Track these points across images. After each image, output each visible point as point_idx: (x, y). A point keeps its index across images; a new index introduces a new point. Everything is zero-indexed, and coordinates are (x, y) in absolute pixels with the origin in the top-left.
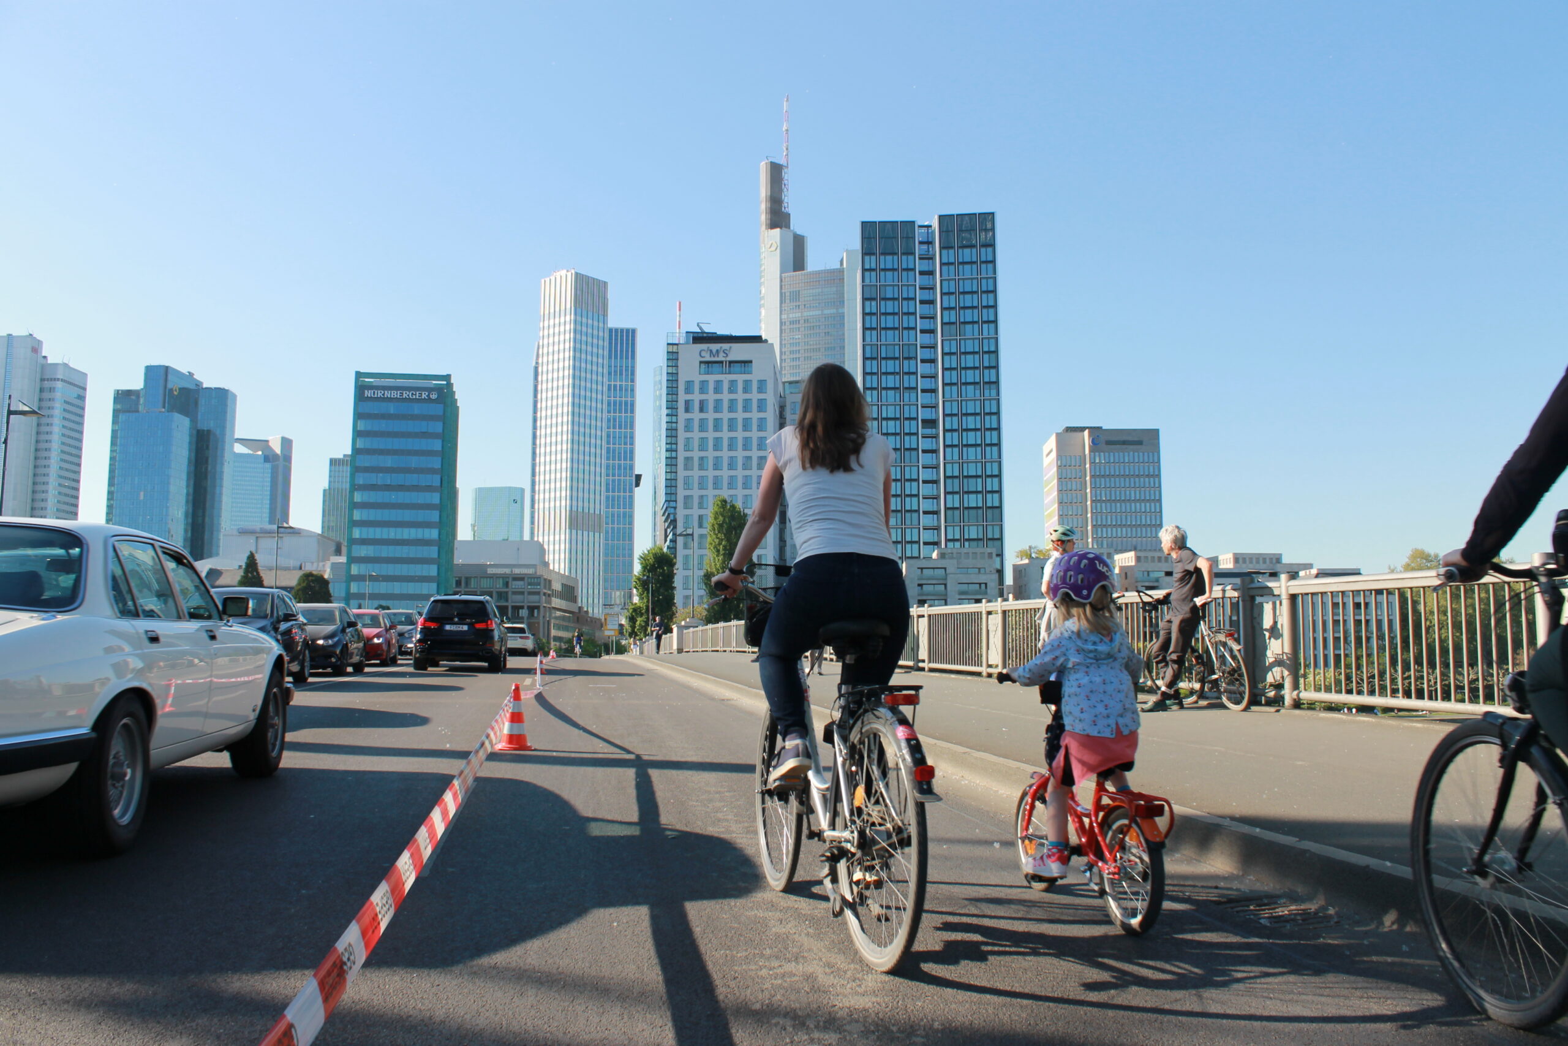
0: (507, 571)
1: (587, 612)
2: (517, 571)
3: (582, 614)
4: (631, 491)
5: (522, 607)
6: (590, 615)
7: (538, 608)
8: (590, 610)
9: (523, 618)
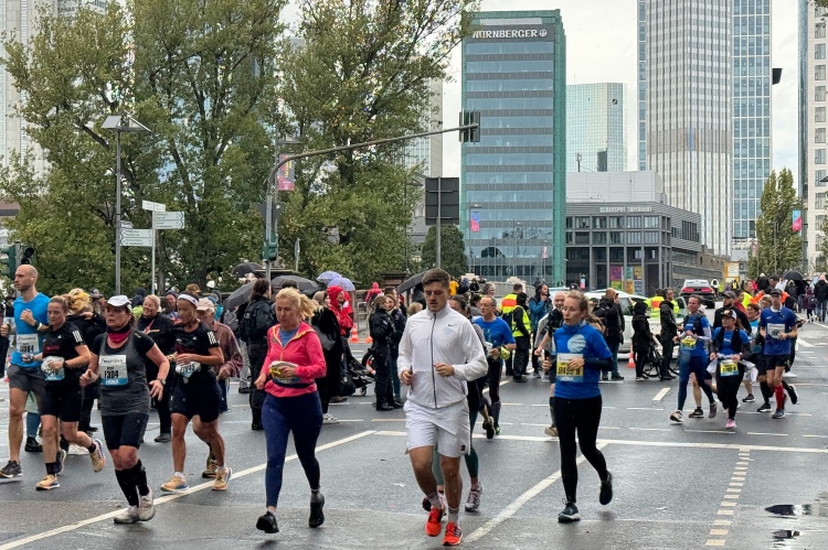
0: (621, 209)
1: (712, 250)
2: (632, 209)
3: (706, 252)
4: (767, 92)
5: (639, 249)
6: (716, 253)
7: (656, 249)
8: (716, 247)
9: (639, 260)
